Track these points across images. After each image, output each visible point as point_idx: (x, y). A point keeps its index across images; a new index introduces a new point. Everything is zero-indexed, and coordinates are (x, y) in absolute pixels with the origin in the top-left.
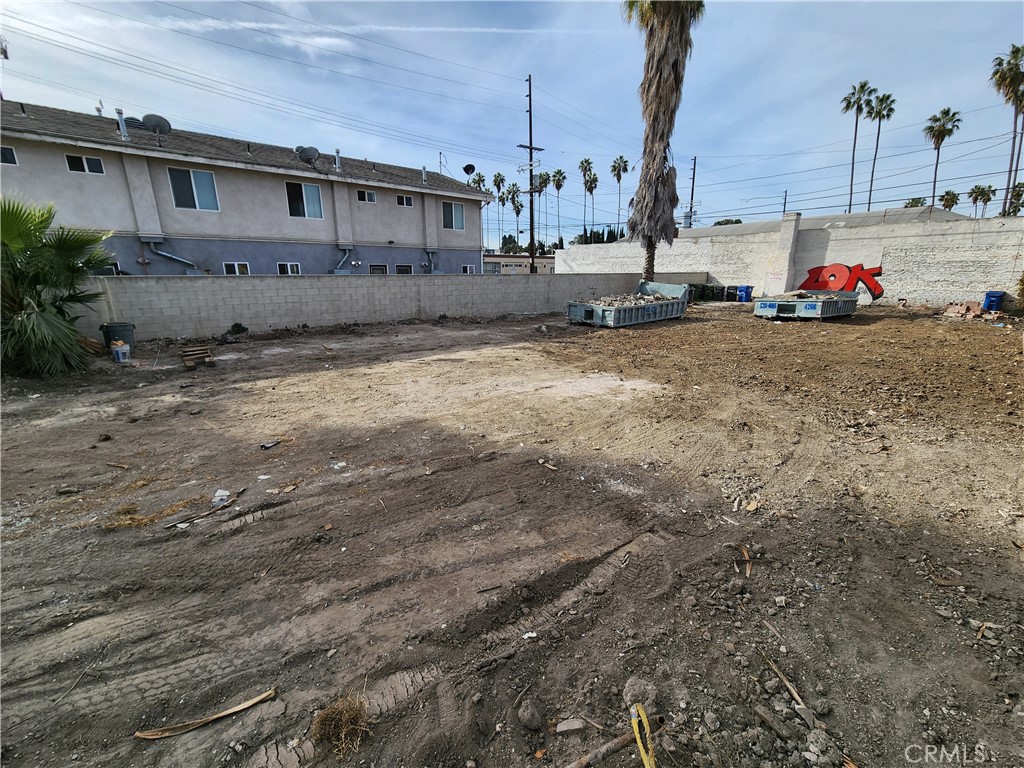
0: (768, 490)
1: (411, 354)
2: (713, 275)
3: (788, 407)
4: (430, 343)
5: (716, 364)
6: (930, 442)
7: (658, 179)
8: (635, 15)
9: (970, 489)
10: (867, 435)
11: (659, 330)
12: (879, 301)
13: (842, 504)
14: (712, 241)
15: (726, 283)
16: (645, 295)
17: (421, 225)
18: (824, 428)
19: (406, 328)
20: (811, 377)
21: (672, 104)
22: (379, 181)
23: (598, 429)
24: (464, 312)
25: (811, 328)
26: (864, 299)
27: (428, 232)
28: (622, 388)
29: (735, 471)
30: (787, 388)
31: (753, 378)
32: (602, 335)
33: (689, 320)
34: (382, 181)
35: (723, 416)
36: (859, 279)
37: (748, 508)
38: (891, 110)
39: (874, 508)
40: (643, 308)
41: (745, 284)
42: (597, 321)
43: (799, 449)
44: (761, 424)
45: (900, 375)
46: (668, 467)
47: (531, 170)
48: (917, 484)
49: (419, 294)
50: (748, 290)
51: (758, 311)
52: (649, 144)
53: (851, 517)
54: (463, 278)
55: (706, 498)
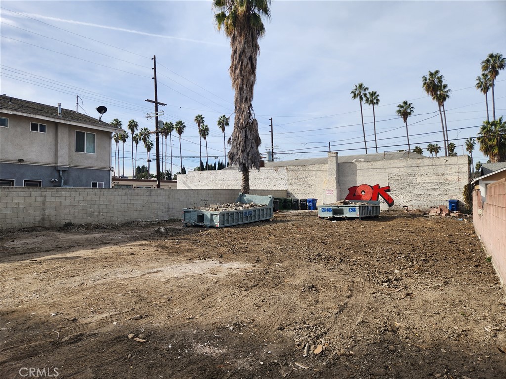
0: (331, 335)
1: (24, 256)
2: (291, 192)
3: (343, 273)
4: (48, 245)
5: (293, 248)
6: (435, 288)
7: (246, 126)
8: (223, 27)
9: (464, 315)
10: (396, 287)
11: (255, 228)
12: (393, 207)
13: (384, 338)
14: (287, 169)
15: (299, 197)
16: (243, 204)
17: (53, 147)
18: (368, 284)
19: (26, 234)
20: (356, 252)
21: (251, 81)
22: (13, 110)
23: (193, 301)
24: (90, 220)
25: (356, 224)
26: (384, 207)
27: (60, 153)
28: (220, 268)
29: (305, 323)
30: (342, 260)
31: (319, 255)
32: (211, 233)
33: (275, 221)
34: (17, 110)
35: (298, 282)
36: (379, 194)
37: (315, 352)
38: (377, 100)
39: (407, 338)
40: (242, 212)
41: (311, 197)
42: (207, 223)
43: (352, 301)
44: (325, 286)
45: (410, 248)
46: (251, 326)
47: (157, 118)
48: (432, 316)
49: (44, 203)
50: (314, 201)
51: (322, 214)
52: (238, 104)
53: (392, 347)
54: (91, 191)
55: (281, 348)
